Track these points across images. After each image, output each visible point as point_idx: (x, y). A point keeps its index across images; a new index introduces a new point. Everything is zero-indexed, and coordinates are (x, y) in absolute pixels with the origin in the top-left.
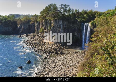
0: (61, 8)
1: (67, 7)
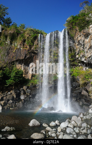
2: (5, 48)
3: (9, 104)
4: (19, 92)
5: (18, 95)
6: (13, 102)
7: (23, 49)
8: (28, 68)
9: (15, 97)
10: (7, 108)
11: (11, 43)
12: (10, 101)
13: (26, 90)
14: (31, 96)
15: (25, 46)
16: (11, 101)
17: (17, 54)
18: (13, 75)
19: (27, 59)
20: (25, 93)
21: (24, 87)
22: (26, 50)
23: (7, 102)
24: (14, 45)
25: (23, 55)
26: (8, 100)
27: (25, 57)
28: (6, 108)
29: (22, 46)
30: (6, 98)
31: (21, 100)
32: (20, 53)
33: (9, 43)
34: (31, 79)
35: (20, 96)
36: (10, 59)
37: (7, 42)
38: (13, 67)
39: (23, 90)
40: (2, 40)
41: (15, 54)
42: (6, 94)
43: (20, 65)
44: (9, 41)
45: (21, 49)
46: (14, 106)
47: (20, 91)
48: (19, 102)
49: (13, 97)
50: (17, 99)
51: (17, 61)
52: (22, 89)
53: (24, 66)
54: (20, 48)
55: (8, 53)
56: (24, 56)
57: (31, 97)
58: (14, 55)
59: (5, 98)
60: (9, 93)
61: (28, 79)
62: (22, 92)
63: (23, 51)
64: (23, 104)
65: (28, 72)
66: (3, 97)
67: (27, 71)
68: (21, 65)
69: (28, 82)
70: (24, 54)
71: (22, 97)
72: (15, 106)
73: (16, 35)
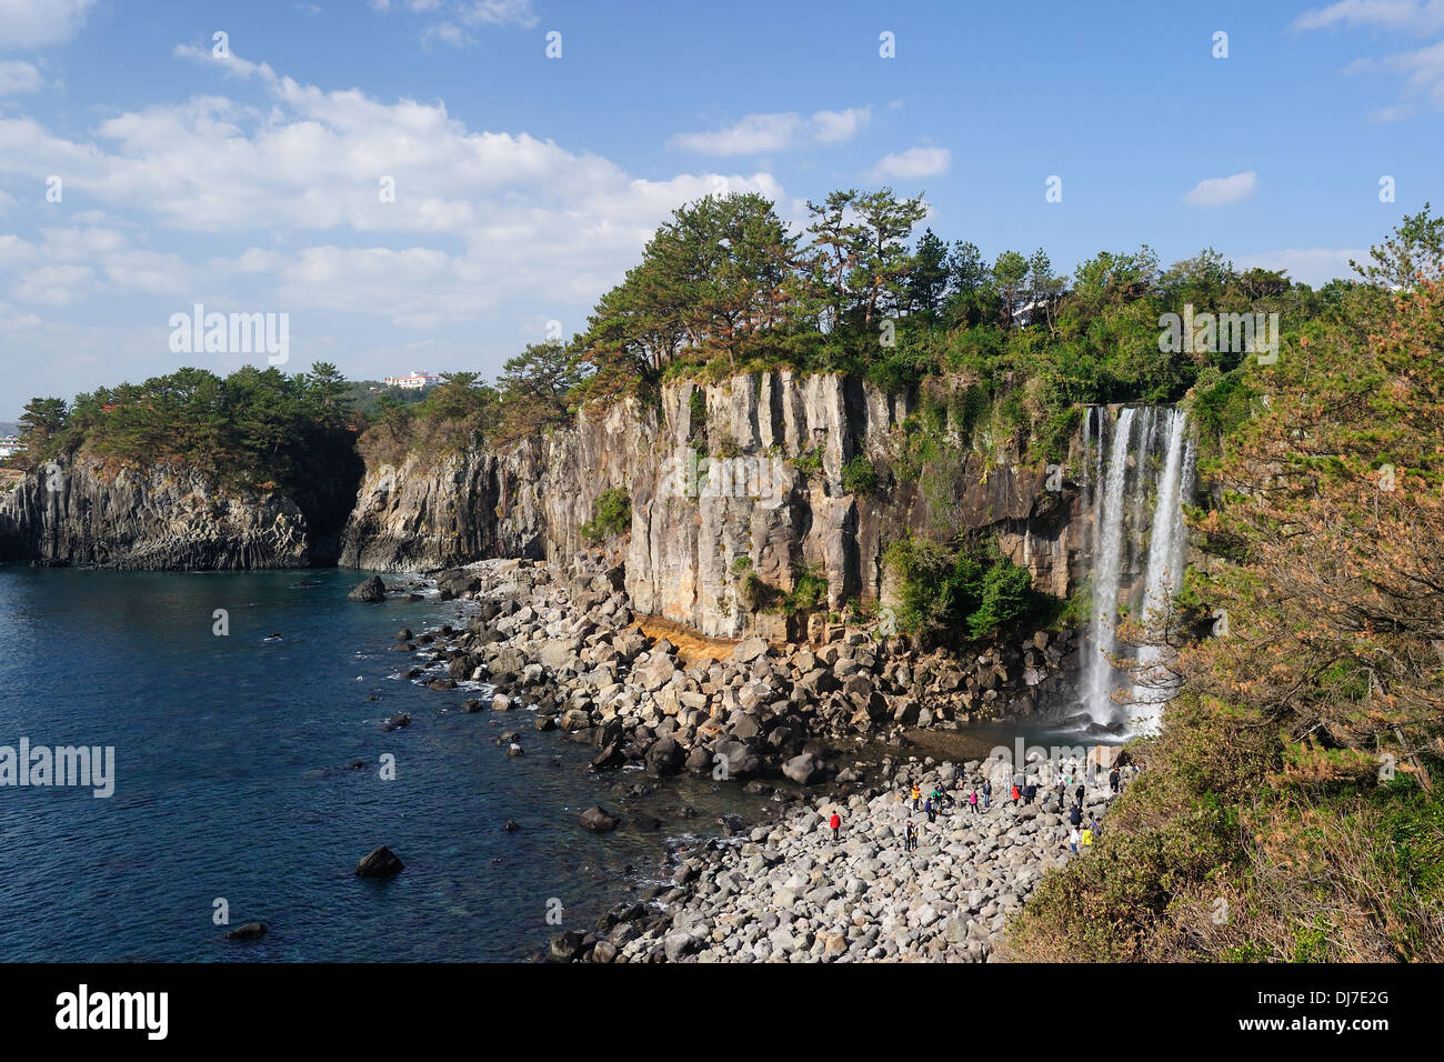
0: (826, 239)
1: (901, 227)
2: (945, 469)
3: (988, 705)
4: (1017, 656)
5: (1016, 670)
6: (999, 696)
7: (1021, 472)
8: (1050, 546)
9: (1005, 678)
10: (984, 718)
11: (966, 442)
12: (989, 692)
13: (1046, 648)
14: (1062, 676)
15: (1029, 458)
16: (992, 693)
17: (998, 494)
18: (991, 593)
19: (1042, 515)
20: (1040, 662)
21: (1037, 634)
22: (1034, 476)
23: (981, 696)
24: (982, 445)
25: (1025, 499)
26: (983, 690)
27: (1035, 508)
28: (979, 717)
29: (1016, 460)
30: (976, 682)
31: (1028, 688)
32: (1012, 490)
33: (958, 443)
34: (1069, 598)
35: (1022, 671)
36: (969, 518)
37: (946, 439)
38: (984, 546)
39: (1034, 649)
40: (926, 430)
41: (990, 494)
42: (971, 666)
43: (1015, 538)
44: (956, 436)
45: (1014, 470)
46: (1002, 711)
47: (1020, 650)
48: (1018, 697)
49: (998, 678)
50: (1013, 683)
51: (999, 523)
52: (1027, 645)
53: (1031, 540)
54: (1007, 466)
55: (960, 490)
56: (1029, 505)
57: (1062, 680)
58: (984, 496)
59: (970, 682)
60: (982, 659)
61: (1055, 598)
62: (1030, 660)
63: (1021, 481)
64: (1035, 705)
65: (1050, 564)
66: (965, 678)
67: (1048, 559)
68: (1019, 538)
69: (1056, 616)
70: (1028, 497)
71: (1033, 678)
72: (1009, 711)
73: (986, 394)
